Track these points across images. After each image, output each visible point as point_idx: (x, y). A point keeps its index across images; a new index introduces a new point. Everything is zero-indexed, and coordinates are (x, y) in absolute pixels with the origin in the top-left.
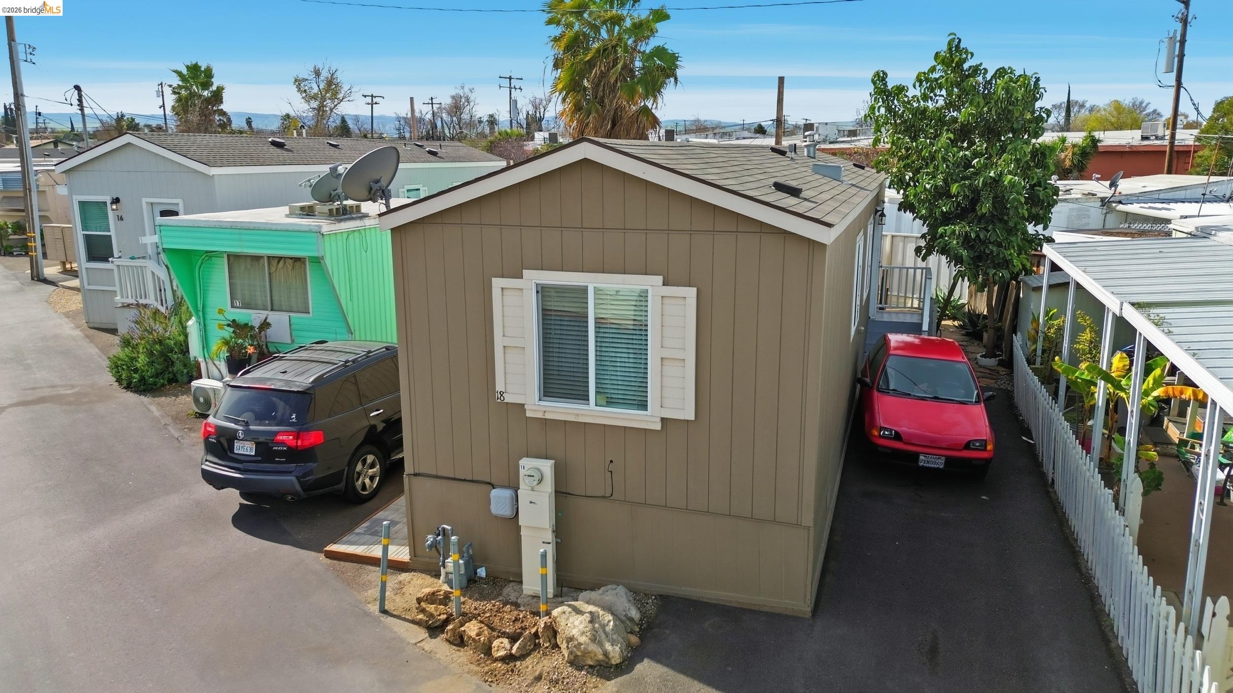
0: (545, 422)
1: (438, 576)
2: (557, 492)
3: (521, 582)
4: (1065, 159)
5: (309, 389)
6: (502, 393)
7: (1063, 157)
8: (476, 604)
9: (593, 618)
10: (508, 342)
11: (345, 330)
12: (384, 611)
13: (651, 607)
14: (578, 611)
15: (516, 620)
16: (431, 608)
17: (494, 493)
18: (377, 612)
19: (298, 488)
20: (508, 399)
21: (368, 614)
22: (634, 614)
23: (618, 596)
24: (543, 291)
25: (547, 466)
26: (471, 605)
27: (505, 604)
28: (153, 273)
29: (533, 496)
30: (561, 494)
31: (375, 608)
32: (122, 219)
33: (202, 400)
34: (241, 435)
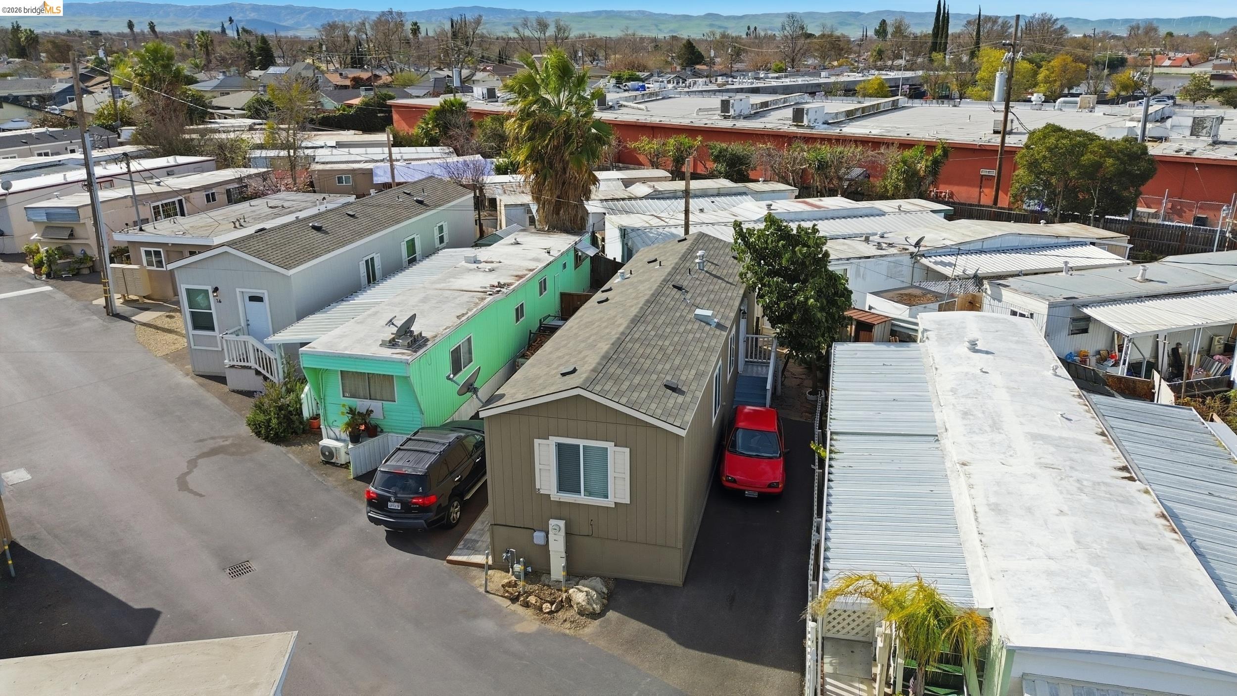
0: (560, 503)
1: (508, 572)
2: (566, 533)
3: (550, 574)
4: (920, 170)
5: (426, 473)
6: (539, 490)
7: (919, 168)
8: (530, 586)
9: (588, 594)
10: (541, 467)
11: (419, 412)
12: (487, 592)
13: (612, 584)
14: (581, 591)
15: (551, 594)
16: (510, 590)
17: (536, 534)
18: (484, 592)
19: (425, 526)
20: (542, 492)
21: (480, 593)
22: (605, 590)
23: (597, 582)
24: (559, 446)
25: (562, 523)
26: (529, 587)
27: (544, 586)
28: (253, 346)
29: (556, 537)
30: (569, 534)
31: (482, 590)
32: (220, 302)
33: (327, 453)
34: (393, 499)
